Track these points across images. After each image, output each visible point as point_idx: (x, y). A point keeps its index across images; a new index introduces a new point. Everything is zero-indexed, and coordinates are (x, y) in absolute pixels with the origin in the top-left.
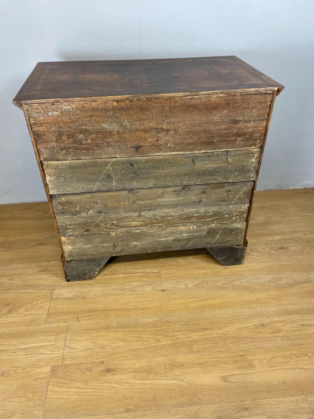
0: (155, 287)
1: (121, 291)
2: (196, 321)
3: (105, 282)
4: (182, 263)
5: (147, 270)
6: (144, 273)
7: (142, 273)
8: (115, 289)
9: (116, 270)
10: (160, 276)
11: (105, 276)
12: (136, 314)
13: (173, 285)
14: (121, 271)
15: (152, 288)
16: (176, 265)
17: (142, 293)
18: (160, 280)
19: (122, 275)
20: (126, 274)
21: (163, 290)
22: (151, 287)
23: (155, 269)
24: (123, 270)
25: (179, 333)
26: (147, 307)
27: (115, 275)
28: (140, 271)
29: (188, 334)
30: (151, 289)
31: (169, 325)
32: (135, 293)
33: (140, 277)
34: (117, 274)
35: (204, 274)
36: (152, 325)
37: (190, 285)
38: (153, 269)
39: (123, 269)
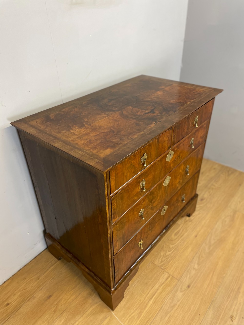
0: (181, 289)
1: (167, 315)
2: (230, 289)
3: (147, 320)
4: (172, 254)
5: (160, 281)
6: (161, 285)
7: (160, 286)
8: (161, 318)
9: (141, 302)
10: (174, 277)
11: (141, 316)
12: (198, 322)
13: (188, 276)
14: (146, 299)
15: (181, 291)
16: (171, 260)
17: (181, 302)
18: (177, 280)
19: (151, 302)
20: (152, 298)
21: (189, 287)
22: (179, 292)
23: (164, 275)
24: (146, 296)
25: (233, 307)
26: (197, 308)
27: (146, 307)
28: (157, 286)
29: (237, 302)
30: (181, 294)
31: (222, 307)
32: (177, 306)
33: (163, 291)
34: (147, 304)
35: (192, 250)
36: (215, 319)
37: (196, 266)
38: (162, 276)
39: (144, 296)
